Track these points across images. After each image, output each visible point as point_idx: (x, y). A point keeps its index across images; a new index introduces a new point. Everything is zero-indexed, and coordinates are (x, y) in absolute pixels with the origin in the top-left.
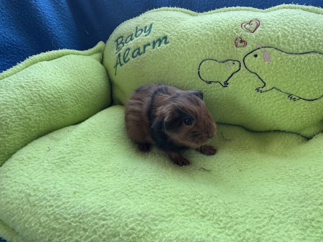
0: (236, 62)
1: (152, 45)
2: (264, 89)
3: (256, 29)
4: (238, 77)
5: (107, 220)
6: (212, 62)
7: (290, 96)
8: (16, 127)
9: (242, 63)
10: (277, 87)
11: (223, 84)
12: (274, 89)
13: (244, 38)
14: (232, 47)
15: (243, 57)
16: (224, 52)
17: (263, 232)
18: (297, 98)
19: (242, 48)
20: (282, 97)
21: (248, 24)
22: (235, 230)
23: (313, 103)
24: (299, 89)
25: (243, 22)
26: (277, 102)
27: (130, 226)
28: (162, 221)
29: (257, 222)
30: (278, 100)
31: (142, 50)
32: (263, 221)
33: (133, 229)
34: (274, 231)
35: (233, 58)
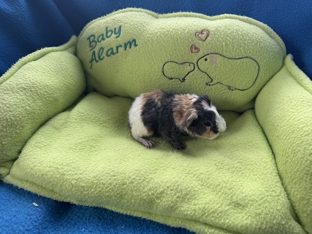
0: (191, 64)
2: (212, 83)
3: (206, 38)
4: (193, 75)
5: (116, 176)
6: (173, 64)
7: (229, 88)
8: (27, 120)
9: (196, 65)
10: (221, 82)
11: (181, 80)
12: (218, 84)
13: (197, 46)
14: (188, 53)
15: (196, 61)
16: (182, 56)
17: (211, 174)
18: (234, 89)
19: (196, 54)
20: (224, 88)
21: (200, 33)
22: (195, 175)
23: (244, 92)
24: (235, 83)
25: (196, 32)
26: (220, 92)
27: (133, 177)
28: (151, 173)
29: (207, 169)
30: (221, 91)
32: (210, 168)
33: (134, 179)
34: (217, 173)
35: (189, 61)
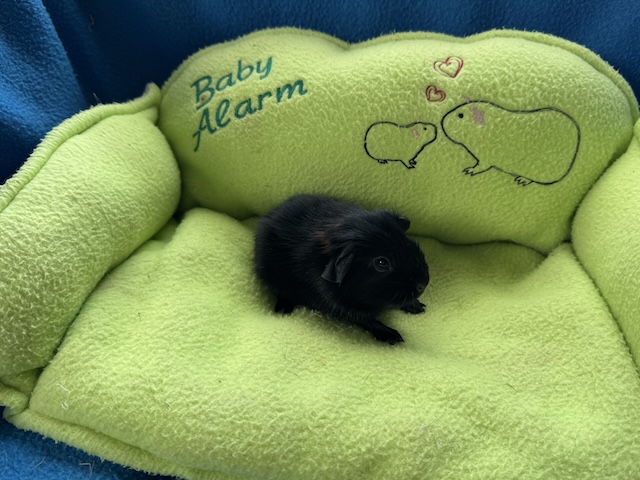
0: (428, 127)
1: (275, 94)
2: (477, 169)
4: (433, 151)
7: (517, 178)
9: (439, 128)
10: (498, 165)
11: (407, 163)
12: (493, 170)
13: (440, 86)
14: (421, 101)
16: (409, 110)
18: (528, 182)
19: (438, 103)
20: (505, 181)
23: (551, 187)
24: (530, 166)
31: (255, 104)
35: (424, 120)
